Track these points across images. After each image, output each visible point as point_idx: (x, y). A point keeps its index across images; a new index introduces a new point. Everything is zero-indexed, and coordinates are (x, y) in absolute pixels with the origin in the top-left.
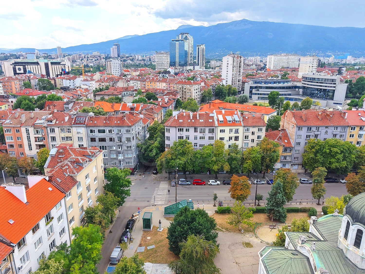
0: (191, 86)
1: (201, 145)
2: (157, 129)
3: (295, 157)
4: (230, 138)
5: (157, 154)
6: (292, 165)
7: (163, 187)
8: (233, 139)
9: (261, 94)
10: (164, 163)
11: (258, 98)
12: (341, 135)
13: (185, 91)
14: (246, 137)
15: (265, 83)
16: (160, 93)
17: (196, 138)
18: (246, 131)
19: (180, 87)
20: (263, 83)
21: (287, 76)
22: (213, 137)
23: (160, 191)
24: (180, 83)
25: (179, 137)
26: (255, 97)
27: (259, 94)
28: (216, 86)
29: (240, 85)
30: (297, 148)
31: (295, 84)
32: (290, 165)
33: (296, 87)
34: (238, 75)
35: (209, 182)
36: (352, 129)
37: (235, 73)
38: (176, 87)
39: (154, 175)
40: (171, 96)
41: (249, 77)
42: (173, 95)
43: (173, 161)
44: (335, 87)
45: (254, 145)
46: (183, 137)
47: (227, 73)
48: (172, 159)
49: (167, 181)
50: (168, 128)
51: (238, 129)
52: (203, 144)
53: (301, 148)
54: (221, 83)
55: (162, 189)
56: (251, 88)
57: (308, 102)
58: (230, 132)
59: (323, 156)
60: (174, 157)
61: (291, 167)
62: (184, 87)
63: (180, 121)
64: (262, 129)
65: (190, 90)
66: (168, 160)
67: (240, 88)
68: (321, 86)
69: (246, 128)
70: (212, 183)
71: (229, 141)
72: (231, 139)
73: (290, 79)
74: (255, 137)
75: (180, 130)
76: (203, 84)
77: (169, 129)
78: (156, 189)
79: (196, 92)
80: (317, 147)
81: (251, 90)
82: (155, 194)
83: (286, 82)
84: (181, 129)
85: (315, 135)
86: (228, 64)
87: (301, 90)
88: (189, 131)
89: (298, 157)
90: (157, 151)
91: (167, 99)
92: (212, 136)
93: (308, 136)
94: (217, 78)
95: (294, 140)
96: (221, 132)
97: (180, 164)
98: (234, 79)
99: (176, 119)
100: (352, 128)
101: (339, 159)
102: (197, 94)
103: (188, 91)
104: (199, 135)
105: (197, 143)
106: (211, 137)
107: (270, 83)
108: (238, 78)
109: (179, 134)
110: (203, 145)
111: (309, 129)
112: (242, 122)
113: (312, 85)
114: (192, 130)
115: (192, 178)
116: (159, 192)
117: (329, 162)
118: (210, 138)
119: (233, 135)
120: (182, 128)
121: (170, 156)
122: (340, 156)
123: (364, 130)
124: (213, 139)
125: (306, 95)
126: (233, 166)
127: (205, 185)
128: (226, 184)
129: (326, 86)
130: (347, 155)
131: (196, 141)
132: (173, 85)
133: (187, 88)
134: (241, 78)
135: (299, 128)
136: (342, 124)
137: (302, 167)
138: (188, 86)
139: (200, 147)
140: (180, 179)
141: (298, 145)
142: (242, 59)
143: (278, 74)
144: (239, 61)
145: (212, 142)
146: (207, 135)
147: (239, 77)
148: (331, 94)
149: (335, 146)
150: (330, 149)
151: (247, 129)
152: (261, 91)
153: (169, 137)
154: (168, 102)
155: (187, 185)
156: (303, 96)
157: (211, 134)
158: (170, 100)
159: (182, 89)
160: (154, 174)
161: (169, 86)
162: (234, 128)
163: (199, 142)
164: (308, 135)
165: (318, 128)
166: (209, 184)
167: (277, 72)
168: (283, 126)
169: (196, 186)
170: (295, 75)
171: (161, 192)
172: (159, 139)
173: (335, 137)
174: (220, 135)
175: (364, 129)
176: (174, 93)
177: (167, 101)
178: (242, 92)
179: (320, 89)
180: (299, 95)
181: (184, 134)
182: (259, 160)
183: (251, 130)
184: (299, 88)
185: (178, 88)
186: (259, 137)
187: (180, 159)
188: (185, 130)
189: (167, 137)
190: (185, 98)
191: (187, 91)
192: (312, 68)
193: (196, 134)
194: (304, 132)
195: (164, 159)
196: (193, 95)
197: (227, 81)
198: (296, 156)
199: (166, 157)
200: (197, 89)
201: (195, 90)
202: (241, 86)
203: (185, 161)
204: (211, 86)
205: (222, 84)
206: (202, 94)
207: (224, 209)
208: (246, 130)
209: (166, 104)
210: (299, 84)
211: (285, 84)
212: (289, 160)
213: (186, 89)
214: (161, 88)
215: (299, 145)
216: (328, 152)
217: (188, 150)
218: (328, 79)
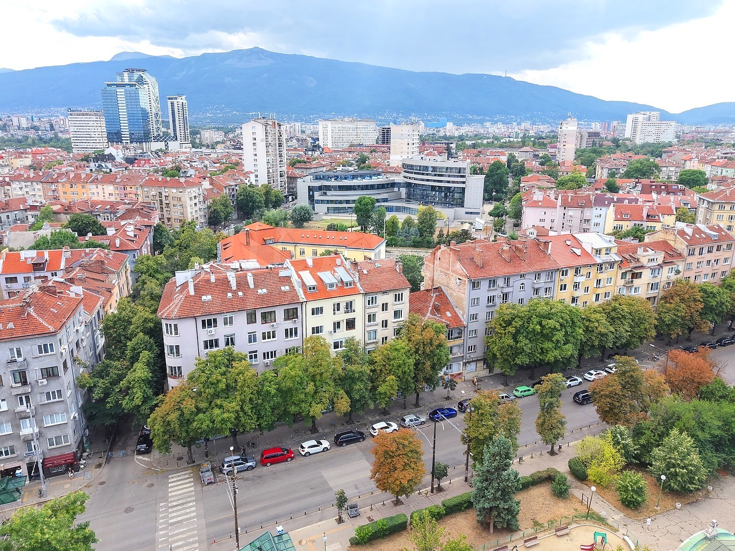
0: (181, 191)
1: (268, 353)
2: (130, 323)
3: (469, 347)
4: (337, 325)
5: (145, 400)
6: (465, 364)
7: (180, 492)
8: (343, 325)
9: (332, 202)
10: (175, 425)
11: (328, 210)
12: (547, 288)
13: (167, 202)
14: (372, 317)
15: (336, 178)
16: (106, 212)
17: (252, 338)
18: (369, 304)
19: (153, 193)
20: (333, 179)
21: (367, 162)
22: (296, 329)
23: (175, 509)
24: (151, 183)
25: (206, 342)
26: (321, 208)
27: (328, 202)
28: (237, 188)
29: (285, 184)
30: (472, 326)
31: (391, 179)
32: (462, 365)
33: (393, 185)
34: (278, 163)
35: (302, 447)
36: (563, 275)
37: (273, 158)
38: (142, 195)
39: (140, 457)
40: (138, 218)
41: (298, 165)
42: (143, 216)
43: (201, 415)
44: (464, 183)
45: (389, 332)
46: (217, 341)
47: (255, 158)
48: (199, 410)
49: (185, 469)
50: (173, 323)
51: (351, 302)
52: (273, 350)
53: (479, 326)
54: (247, 181)
55: (180, 502)
56: (311, 189)
57: (431, 214)
58: (334, 310)
59: (529, 340)
60: (203, 405)
61: (464, 369)
62: (164, 194)
63: (204, 298)
64: (402, 294)
65: (180, 200)
66: (187, 416)
67: (285, 189)
68: (441, 181)
69: (369, 298)
70: (312, 450)
71: (335, 332)
72: (339, 327)
73: (380, 170)
74: (389, 315)
75: (209, 323)
76: (206, 184)
77: (176, 326)
78: (162, 507)
79: (196, 204)
80: (518, 323)
81: (311, 194)
82: (161, 524)
83: (374, 175)
84: (209, 321)
85: (504, 295)
86: (255, 139)
87: (403, 191)
88: (231, 323)
89: (474, 346)
90: (144, 390)
91: (132, 227)
92: (293, 326)
93: (491, 299)
94: (236, 170)
95: (466, 310)
96: (313, 314)
97: (223, 421)
98: (271, 171)
99: (192, 293)
100: (563, 271)
101: (558, 341)
102: (197, 208)
103: (175, 202)
104: (259, 328)
105: (256, 351)
106: (291, 329)
107: (346, 178)
108: (279, 169)
109: (205, 335)
110: (272, 352)
111: (493, 282)
112: (358, 285)
113: (423, 180)
114: (240, 319)
115: (254, 444)
116: (172, 515)
117: (540, 351)
118: (289, 333)
119: (342, 317)
120: (212, 318)
121: (189, 405)
122: (560, 336)
123: (581, 273)
124: (296, 334)
125: (414, 199)
126: (357, 397)
127: (292, 458)
128: (344, 444)
129: (449, 182)
130: (569, 329)
131: (253, 347)
132: (133, 189)
133: (171, 195)
134: (284, 168)
135: (475, 285)
136: (547, 265)
137: (484, 364)
138: (174, 191)
139: (264, 358)
140: (227, 460)
141: (473, 319)
142: (282, 129)
143: (349, 159)
144: (277, 134)
145: (294, 342)
146: (281, 324)
147: (280, 167)
148: (457, 196)
149: (548, 316)
150: (540, 324)
151: (372, 298)
152: (332, 195)
153: (177, 347)
154: (135, 236)
155: (247, 470)
156: (408, 201)
157: (291, 321)
158: (140, 230)
159: (158, 199)
160: (140, 453)
161: (123, 192)
162: (343, 301)
163: (262, 346)
164: (491, 296)
165: (507, 280)
166: (303, 453)
167: (347, 155)
168: (433, 280)
169: (270, 468)
170: (380, 160)
171: (179, 513)
172: (145, 355)
173: (536, 294)
174: (313, 321)
175: (581, 271)
176: (145, 210)
177: (132, 234)
178: (290, 198)
179: (438, 186)
180: (399, 199)
181: (220, 332)
182: (410, 370)
183: (381, 299)
184: (399, 185)
185: (148, 197)
186: (397, 314)
187: (221, 407)
188: (220, 321)
189: (171, 347)
190: (169, 219)
191: (172, 203)
192: (412, 146)
193: (252, 328)
194: (483, 291)
195: (173, 416)
196: (189, 210)
197: (257, 176)
198: (471, 343)
199: (179, 409)
200: (195, 197)
201: (191, 199)
202: (287, 185)
203: (237, 412)
204: (227, 188)
205: (249, 184)
206: (209, 207)
207: (373, 532)
208: (369, 301)
209: (133, 241)
210: (399, 179)
211: (373, 180)
212: (459, 355)
213: (170, 198)
214: (101, 198)
215: (476, 319)
216: (539, 330)
217: (242, 378)
218: (451, 169)
